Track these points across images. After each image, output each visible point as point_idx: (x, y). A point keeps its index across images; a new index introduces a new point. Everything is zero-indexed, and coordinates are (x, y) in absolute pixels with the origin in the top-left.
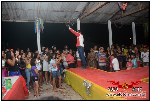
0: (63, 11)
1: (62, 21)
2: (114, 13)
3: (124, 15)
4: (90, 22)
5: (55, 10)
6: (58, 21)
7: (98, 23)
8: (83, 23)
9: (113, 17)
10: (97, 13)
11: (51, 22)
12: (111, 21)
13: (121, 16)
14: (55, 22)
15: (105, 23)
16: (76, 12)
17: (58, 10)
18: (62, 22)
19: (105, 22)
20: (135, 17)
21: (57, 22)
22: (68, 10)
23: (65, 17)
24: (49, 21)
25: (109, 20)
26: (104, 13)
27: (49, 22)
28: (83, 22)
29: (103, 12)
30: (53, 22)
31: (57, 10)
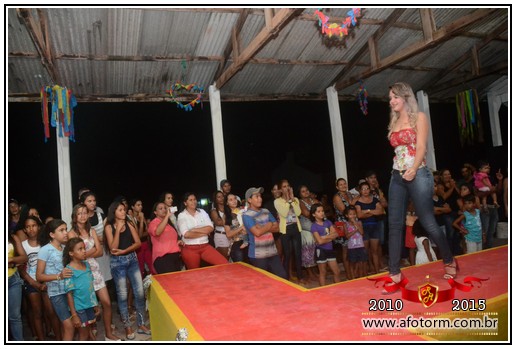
0: (151, 60)
1: (157, 96)
2: (346, 61)
3: (378, 65)
4: (261, 95)
5: (120, 54)
6: (141, 95)
7: (292, 98)
8: (238, 100)
9: (342, 73)
10: (280, 61)
11: (115, 100)
12: (338, 89)
13: (368, 68)
14: (128, 100)
15: (320, 99)
16: (201, 58)
17: (130, 54)
18: (154, 100)
19: (316, 95)
20: (425, 73)
21: (138, 99)
22: (171, 55)
23: (165, 78)
24: (106, 96)
25: (331, 85)
26: (307, 62)
27: (109, 100)
28: (236, 97)
29: (304, 57)
30: (121, 100)
31: (125, 55)
